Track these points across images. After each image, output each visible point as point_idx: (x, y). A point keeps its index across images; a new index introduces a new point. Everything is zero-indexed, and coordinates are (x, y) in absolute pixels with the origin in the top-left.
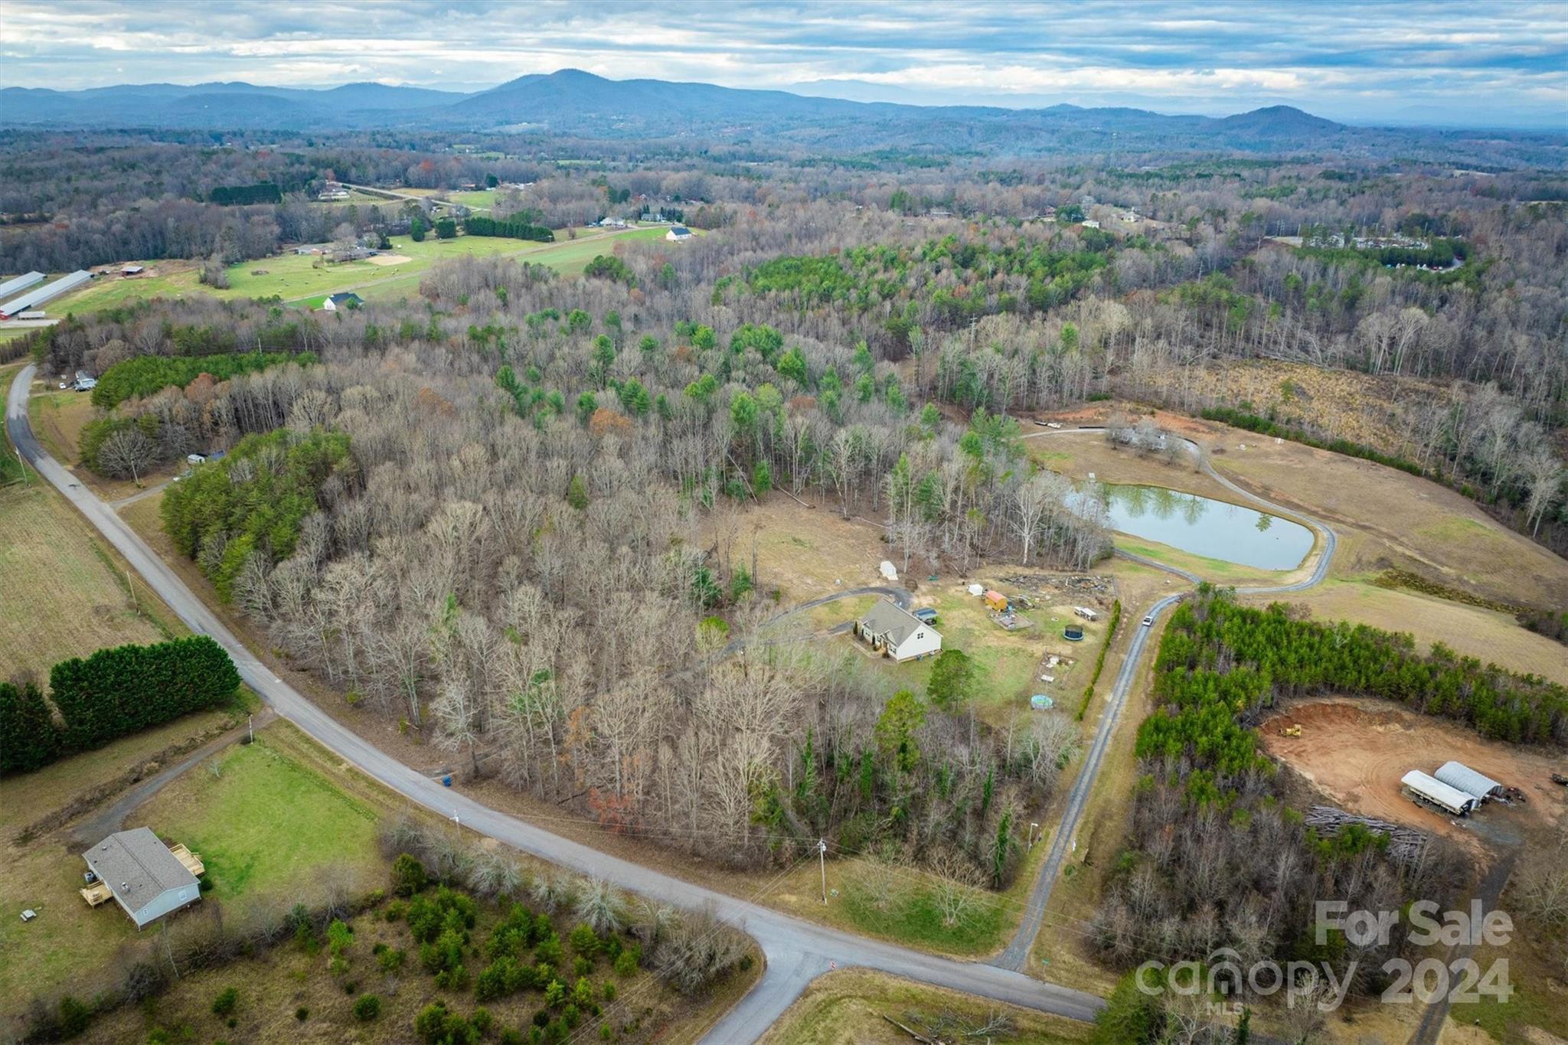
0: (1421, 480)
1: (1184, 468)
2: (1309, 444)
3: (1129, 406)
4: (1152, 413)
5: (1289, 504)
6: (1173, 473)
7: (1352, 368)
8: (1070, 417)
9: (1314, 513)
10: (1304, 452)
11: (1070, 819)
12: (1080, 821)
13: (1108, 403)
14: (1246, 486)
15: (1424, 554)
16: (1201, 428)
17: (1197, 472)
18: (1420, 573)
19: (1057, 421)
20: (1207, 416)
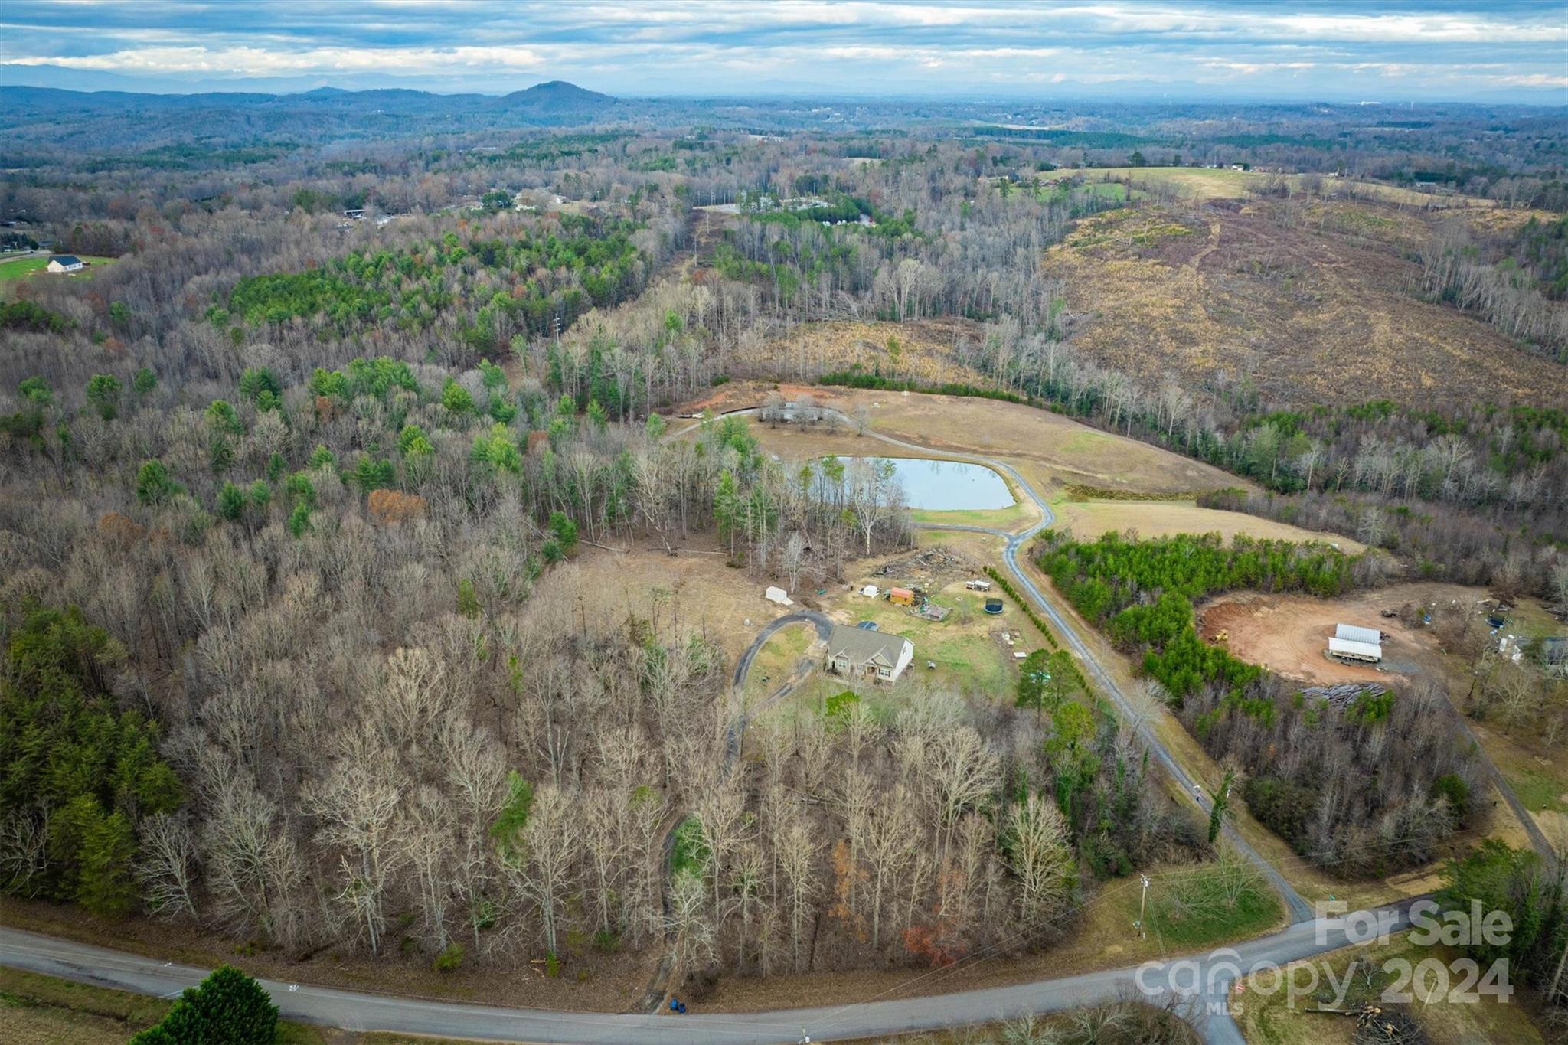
0: (1021, 406)
1: (846, 434)
2: (923, 392)
3: (751, 384)
4: (776, 388)
5: (950, 448)
6: (840, 441)
7: (883, 319)
8: (707, 404)
9: (975, 452)
10: (925, 399)
11: (1178, 772)
12: (1185, 771)
13: (732, 385)
14: (906, 439)
15: (1077, 468)
16: (827, 394)
17: (860, 435)
18: (1086, 484)
19: (697, 411)
20: (825, 382)
